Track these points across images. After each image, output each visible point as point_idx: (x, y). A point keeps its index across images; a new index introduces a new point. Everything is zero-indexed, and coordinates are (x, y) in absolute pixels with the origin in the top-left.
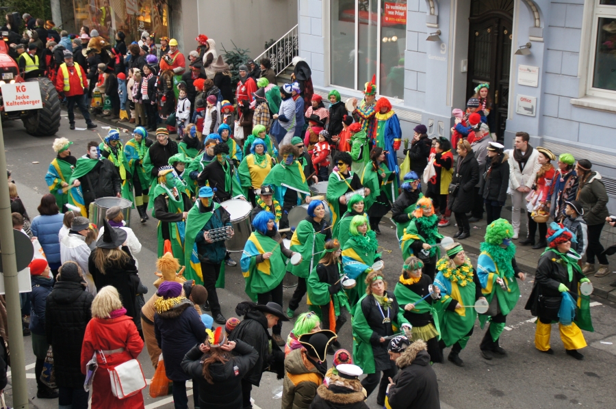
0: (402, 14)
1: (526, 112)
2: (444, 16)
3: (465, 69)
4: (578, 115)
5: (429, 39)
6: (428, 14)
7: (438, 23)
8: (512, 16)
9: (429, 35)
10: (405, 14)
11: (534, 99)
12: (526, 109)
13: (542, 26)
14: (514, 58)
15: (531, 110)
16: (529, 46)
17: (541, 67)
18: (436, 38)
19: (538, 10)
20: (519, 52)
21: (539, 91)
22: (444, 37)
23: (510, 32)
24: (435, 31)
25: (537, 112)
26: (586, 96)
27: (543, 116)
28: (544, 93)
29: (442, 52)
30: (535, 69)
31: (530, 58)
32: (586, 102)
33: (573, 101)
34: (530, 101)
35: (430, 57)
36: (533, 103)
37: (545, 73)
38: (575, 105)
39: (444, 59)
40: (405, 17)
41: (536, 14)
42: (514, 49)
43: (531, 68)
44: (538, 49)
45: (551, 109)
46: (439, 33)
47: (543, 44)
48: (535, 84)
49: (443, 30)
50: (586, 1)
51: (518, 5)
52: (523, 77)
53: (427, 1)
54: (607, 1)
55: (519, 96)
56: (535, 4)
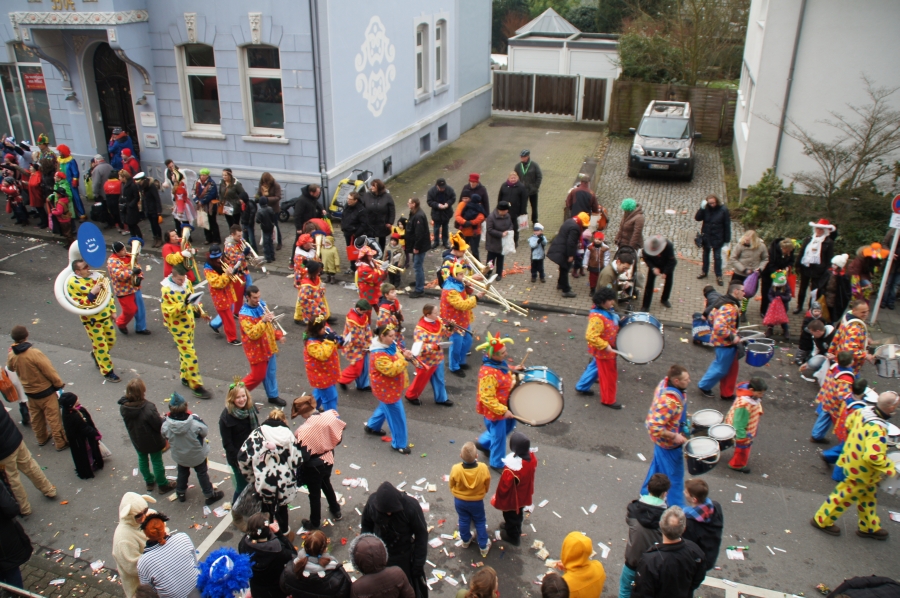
0: (41, 82)
1: (152, 146)
2: (75, 81)
3: (100, 119)
4: (189, 143)
5: (68, 99)
6: (62, 80)
7: (72, 86)
8: (127, 77)
9: (66, 96)
10: (43, 80)
11: (156, 136)
12: (152, 143)
13: (151, 83)
14: (136, 108)
15: (155, 143)
16: (145, 98)
17: (156, 111)
18: (73, 98)
19: (146, 72)
20: (138, 103)
21: (158, 130)
22: (79, 96)
23: (129, 89)
24: (71, 93)
25: (160, 145)
26: (191, 129)
27: (165, 147)
28: (162, 131)
29: (80, 108)
30: (152, 114)
31: (147, 107)
32: (192, 133)
33: (184, 134)
34: (154, 137)
35: (71, 113)
36: (157, 139)
37: (160, 117)
38: (186, 137)
39: (82, 113)
40: (43, 84)
41: (145, 74)
42: (134, 101)
43: (150, 113)
44: (152, 100)
45: (170, 141)
46: (74, 94)
47: (154, 97)
48: (155, 125)
49: (77, 91)
50: (177, 65)
51: (130, 70)
52: (145, 121)
53: (59, 70)
54: (191, 63)
55: (145, 134)
56: (142, 68)
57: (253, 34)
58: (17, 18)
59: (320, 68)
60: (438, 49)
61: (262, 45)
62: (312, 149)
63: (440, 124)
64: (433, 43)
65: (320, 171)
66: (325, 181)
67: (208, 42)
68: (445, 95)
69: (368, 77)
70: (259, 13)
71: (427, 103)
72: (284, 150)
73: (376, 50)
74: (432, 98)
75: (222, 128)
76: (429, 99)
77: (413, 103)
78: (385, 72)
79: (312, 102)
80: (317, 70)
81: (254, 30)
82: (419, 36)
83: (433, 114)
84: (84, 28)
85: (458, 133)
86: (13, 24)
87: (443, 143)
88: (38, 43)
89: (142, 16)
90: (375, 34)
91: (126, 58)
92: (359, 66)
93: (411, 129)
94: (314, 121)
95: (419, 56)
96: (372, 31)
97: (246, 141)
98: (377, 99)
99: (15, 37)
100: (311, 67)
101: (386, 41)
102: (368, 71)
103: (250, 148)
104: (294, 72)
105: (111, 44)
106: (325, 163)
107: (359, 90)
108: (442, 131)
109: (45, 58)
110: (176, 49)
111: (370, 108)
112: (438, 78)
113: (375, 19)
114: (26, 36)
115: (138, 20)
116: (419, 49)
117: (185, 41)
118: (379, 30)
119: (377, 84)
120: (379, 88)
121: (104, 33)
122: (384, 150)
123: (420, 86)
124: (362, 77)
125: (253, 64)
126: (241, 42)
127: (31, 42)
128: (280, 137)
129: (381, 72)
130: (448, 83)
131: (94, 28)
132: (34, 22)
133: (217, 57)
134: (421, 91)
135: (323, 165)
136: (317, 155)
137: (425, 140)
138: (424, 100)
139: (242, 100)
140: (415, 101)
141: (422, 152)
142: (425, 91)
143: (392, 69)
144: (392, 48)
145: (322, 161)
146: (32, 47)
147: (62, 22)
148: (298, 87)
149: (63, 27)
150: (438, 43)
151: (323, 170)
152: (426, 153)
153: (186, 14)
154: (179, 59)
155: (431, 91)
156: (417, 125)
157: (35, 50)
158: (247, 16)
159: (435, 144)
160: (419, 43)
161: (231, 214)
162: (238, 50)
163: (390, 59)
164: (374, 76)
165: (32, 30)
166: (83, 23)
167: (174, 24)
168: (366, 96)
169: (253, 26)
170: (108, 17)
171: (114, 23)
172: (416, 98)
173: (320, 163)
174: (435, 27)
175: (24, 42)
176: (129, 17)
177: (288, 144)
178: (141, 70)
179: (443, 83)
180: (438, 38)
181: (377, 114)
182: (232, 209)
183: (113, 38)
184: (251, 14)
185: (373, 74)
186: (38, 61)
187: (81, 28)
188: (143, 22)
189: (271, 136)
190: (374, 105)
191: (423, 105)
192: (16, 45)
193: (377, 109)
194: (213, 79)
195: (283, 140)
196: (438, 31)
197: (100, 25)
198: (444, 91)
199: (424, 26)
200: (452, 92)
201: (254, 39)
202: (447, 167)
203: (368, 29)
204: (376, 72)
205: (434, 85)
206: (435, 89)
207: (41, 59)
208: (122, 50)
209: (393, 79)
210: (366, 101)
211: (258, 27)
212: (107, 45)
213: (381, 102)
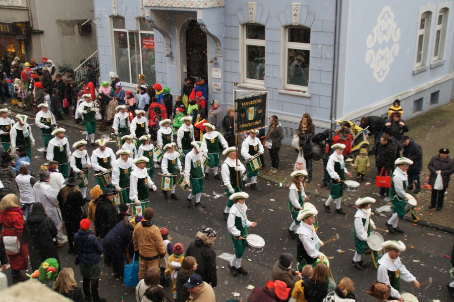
0: (152, 44)
1: (217, 91)
2: (173, 44)
3: (186, 70)
5: (167, 56)
6: (165, 43)
7: (171, 47)
8: (206, 44)
9: (166, 54)
10: (154, 43)
11: (220, 84)
12: (217, 89)
13: (221, 49)
14: (209, 65)
15: (219, 90)
16: (216, 59)
17: (222, 69)
18: (170, 55)
19: (219, 41)
20: (211, 62)
21: (222, 80)
22: (174, 55)
23: (206, 52)
24: (170, 52)
25: (222, 90)
26: (244, 82)
27: (225, 93)
28: (225, 82)
29: (174, 63)
30: (220, 70)
31: (216, 65)
32: (245, 85)
33: (238, 85)
34: (219, 86)
35: (168, 65)
36: (220, 87)
37: (225, 72)
38: (240, 88)
39: (175, 66)
40: (154, 45)
41: (218, 43)
42: (209, 60)
43: (218, 69)
44: (220, 60)
45: (229, 89)
46: (172, 53)
47: (222, 58)
48: (220, 77)
49: (173, 51)
50: (240, 37)
51: (209, 39)
52: (214, 74)
53: (165, 37)
54: (249, 37)
55: (213, 83)
56: (217, 38)
57: (294, 17)
58: (144, 3)
59: (339, 44)
60: (439, 32)
61: (299, 26)
62: (327, 103)
63: (433, 91)
64: (434, 26)
65: (331, 119)
66: (333, 126)
67: (263, 22)
68: (440, 68)
69: (376, 52)
70: (299, 3)
71: (424, 74)
72: (307, 102)
73: (385, 32)
74: (429, 70)
75: (265, 82)
76: (426, 71)
77: (411, 73)
78: (390, 49)
79: (331, 69)
80: (337, 45)
81: (295, 15)
82: (423, 21)
83: (428, 82)
84: (183, 10)
85: (449, 99)
86: (141, 6)
87: (435, 106)
88: (154, 18)
89: (221, 3)
90: (386, 20)
91: (207, 30)
92: (370, 43)
93: (407, 93)
94: (330, 82)
95: (421, 37)
96: (383, 18)
97: (280, 93)
98: (382, 69)
99: (141, 15)
100: (332, 43)
101: (395, 25)
102: (376, 48)
103: (282, 98)
104: (320, 46)
105: (198, 21)
106: (335, 114)
107: (368, 61)
108: (434, 96)
109: (157, 29)
110: (240, 27)
111: (375, 75)
112: (436, 54)
113: (387, 8)
114: (147, 14)
115: (218, 5)
116: (422, 32)
117: (246, 21)
118: (389, 16)
119: (382, 58)
120: (384, 60)
121: (195, 14)
122: (383, 107)
123: (419, 60)
124: (372, 52)
125: (292, 39)
126: (285, 23)
127: (149, 18)
128: (305, 92)
129: (387, 49)
130: (444, 59)
131: (189, 10)
132: (153, 5)
133: (267, 32)
134: (419, 64)
135: (333, 115)
136: (330, 107)
137: (419, 103)
138: (421, 72)
139: (281, 64)
140: (414, 72)
141: (414, 112)
142: (423, 65)
143: (396, 48)
144: (399, 30)
145: (333, 112)
146: (150, 21)
147: (170, 6)
148: (321, 58)
149: (170, 9)
150: (439, 27)
151: (333, 119)
152: (419, 112)
153: (250, 3)
154: (242, 33)
155: (428, 64)
156: (413, 90)
157: (151, 23)
158: (291, 5)
159: (426, 106)
160: (422, 27)
161: (270, 148)
162: (282, 29)
163: (396, 39)
164: (381, 52)
165: (151, 10)
166: (182, 6)
167: (241, 9)
168: (372, 66)
169: (294, 12)
170: (199, 3)
171: (202, 7)
172: (414, 70)
173: (331, 113)
174: (438, 14)
175: (146, 17)
176: (212, 3)
177: (309, 98)
178: (216, 40)
179: (440, 59)
180: (440, 23)
181: (380, 80)
182: (271, 144)
183: (200, 17)
184: (294, 4)
185: (380, 50)
186: (152, 31)
187: (181, 10)
188: (220, 7)
189: (298, 91)
190: (378, 73)
191: (420, 75)
192: (141, 20)
193: (380, 77)
194: (263, 48)
195: (307, 94)
196: (440, 17)
197: (193, 8)
198: (440, 65)
199: (429, 13)
200: (446, 66)
201: (295, 21)
202: (434, 124)
203: (381, 16)
204: (383, 49)
205: (431, 59)
206: (432, 63)
207: (154, 29)
208: (204, 25)
209: (396, 54)
210: (372, 70)
211: (297, 13)
212: (196, 21)
213: (384, 71)
